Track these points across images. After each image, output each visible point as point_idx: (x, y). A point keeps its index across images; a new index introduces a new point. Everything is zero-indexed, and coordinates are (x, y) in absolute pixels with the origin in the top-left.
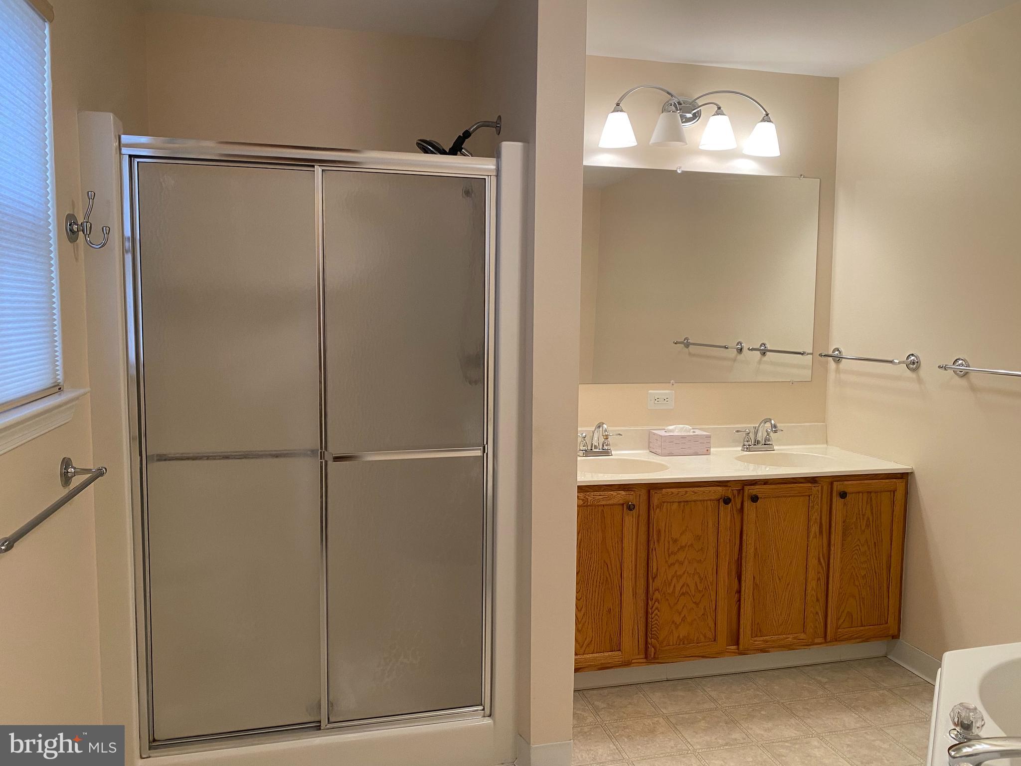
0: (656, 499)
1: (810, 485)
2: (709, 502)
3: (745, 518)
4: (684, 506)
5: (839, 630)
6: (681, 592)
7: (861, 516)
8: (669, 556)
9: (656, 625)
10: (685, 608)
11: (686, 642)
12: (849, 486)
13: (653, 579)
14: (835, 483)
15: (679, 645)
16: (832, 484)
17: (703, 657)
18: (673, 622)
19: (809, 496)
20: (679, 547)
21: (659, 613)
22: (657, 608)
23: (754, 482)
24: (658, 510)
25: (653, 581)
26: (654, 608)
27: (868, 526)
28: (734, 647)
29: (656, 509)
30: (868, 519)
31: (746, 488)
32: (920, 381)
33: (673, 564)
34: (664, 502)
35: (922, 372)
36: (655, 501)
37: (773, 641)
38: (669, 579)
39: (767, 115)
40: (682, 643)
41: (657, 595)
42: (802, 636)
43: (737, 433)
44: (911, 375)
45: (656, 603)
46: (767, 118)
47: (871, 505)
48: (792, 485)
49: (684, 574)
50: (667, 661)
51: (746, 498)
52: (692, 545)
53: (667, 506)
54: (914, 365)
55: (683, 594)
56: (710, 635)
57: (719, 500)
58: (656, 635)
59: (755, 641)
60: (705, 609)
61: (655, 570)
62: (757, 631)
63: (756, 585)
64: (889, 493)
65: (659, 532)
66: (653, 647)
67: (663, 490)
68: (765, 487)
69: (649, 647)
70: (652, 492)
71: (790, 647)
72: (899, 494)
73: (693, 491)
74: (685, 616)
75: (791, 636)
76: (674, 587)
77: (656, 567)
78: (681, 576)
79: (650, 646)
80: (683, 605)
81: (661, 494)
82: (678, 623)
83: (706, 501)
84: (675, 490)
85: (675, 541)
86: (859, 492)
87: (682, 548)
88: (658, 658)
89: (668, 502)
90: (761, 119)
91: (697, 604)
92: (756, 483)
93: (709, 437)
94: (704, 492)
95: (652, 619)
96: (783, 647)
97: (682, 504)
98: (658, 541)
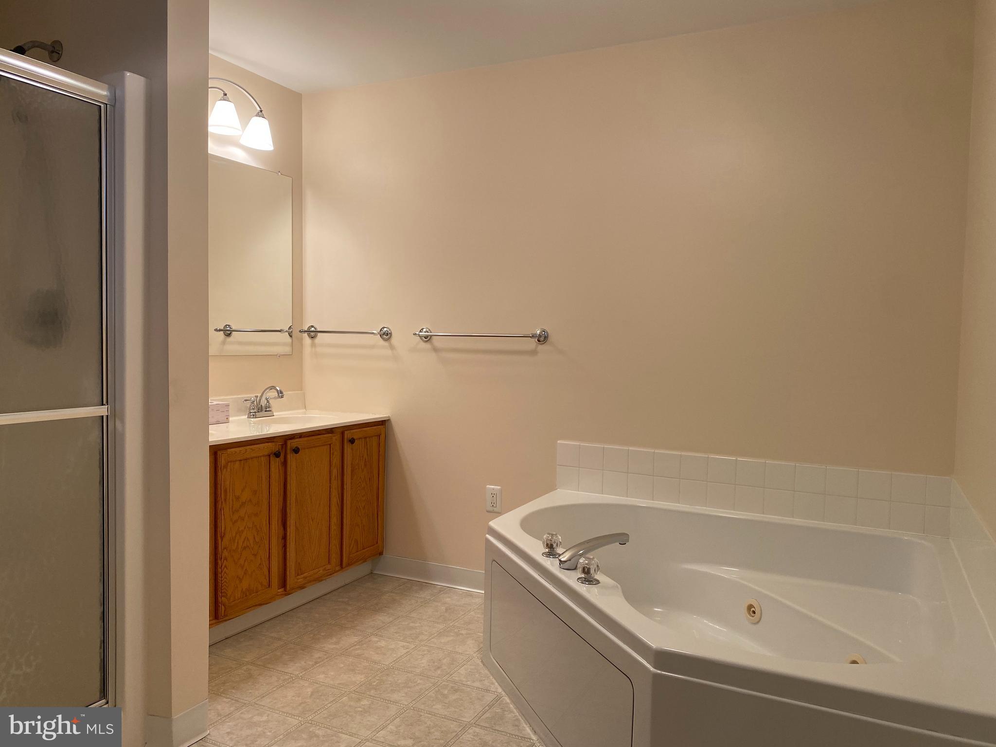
0: (222, 460)
1: (330, 435)
2: (262, 458)
3: (289, 469)
4: (244, 463)
5: (351, 556)
6: (243, 547)
7: (362, 458)
8: (233, 513)
9: (225, 583)
10: (246, 561)
11: (248, 594)
12: (356, 434)
13: (222, 538)
14: (346, 432)
15: (243, 598)
16: (343, 433)
17: (260, 605)
18: (237, 577)
19: (330, 445)
20: (241, 504)
21: (227, 571)
22: (225, 566)
23: (293, 436)
24: (225, 470)
25: (222, 541)
26: (223, 567)
27: (365, 465)
28: (282, 590)
29: (223, 469)
30: (365, 459)
31: (289, 442)
32: (392, 347)
33: (236, 521)
34: (228, 462)
35: (394, 340)
36: (222, 461)
37: (310, 576)
38: (234, 535)
39: (261, 111)
40: (245, 596)
41: (225, 553)
42: (329, 567)
43: (245, 402)
44: (386, 344)
45: (225, 561)
46: (260, 114)
47: (367, 449)
48: (319, 437)
49: (245, 528)
50: (232, 617)
51: (288, 451)
52: (250, 500)
53: (231, 464)
54: (386, 335)
55: (245, 548)
56: (265, 583)
57: (270, 455)
58: (226, 593)
59: (298, 579)
60: (261, 559)
61: (223, 529)
62: (300, 571)
63: (297, 528)
64: (376, 437)
65: (226, 491)
66: (224, 605)
67: (228, 450)
68: (301, 439)
69: (219, 606)
70: (219, 453)
71: (319, 580)
72: (382, 437)
73: (251, 449)
74: (246, 570)
75: (321, 569)
76: (238, 543)
77: (224, 526)
78: (243, 531)
79: (221, 605)
80: (245, 558)
81: (226, 454)
82: (241, 578)
83: (261, 457)
84: (237, 449)
85: (238, 498)
86: (360, 438)
87: (243, 504)
88: (227, 616)
89: (231, 462)
90: (255, 114)
91: (255, 555)
92: (294, 437)
93: (228, 405)
94: (259, 449)
95: (222, 577)
96: (315, 581)
97: (243, 462)
98: (225, 500)
